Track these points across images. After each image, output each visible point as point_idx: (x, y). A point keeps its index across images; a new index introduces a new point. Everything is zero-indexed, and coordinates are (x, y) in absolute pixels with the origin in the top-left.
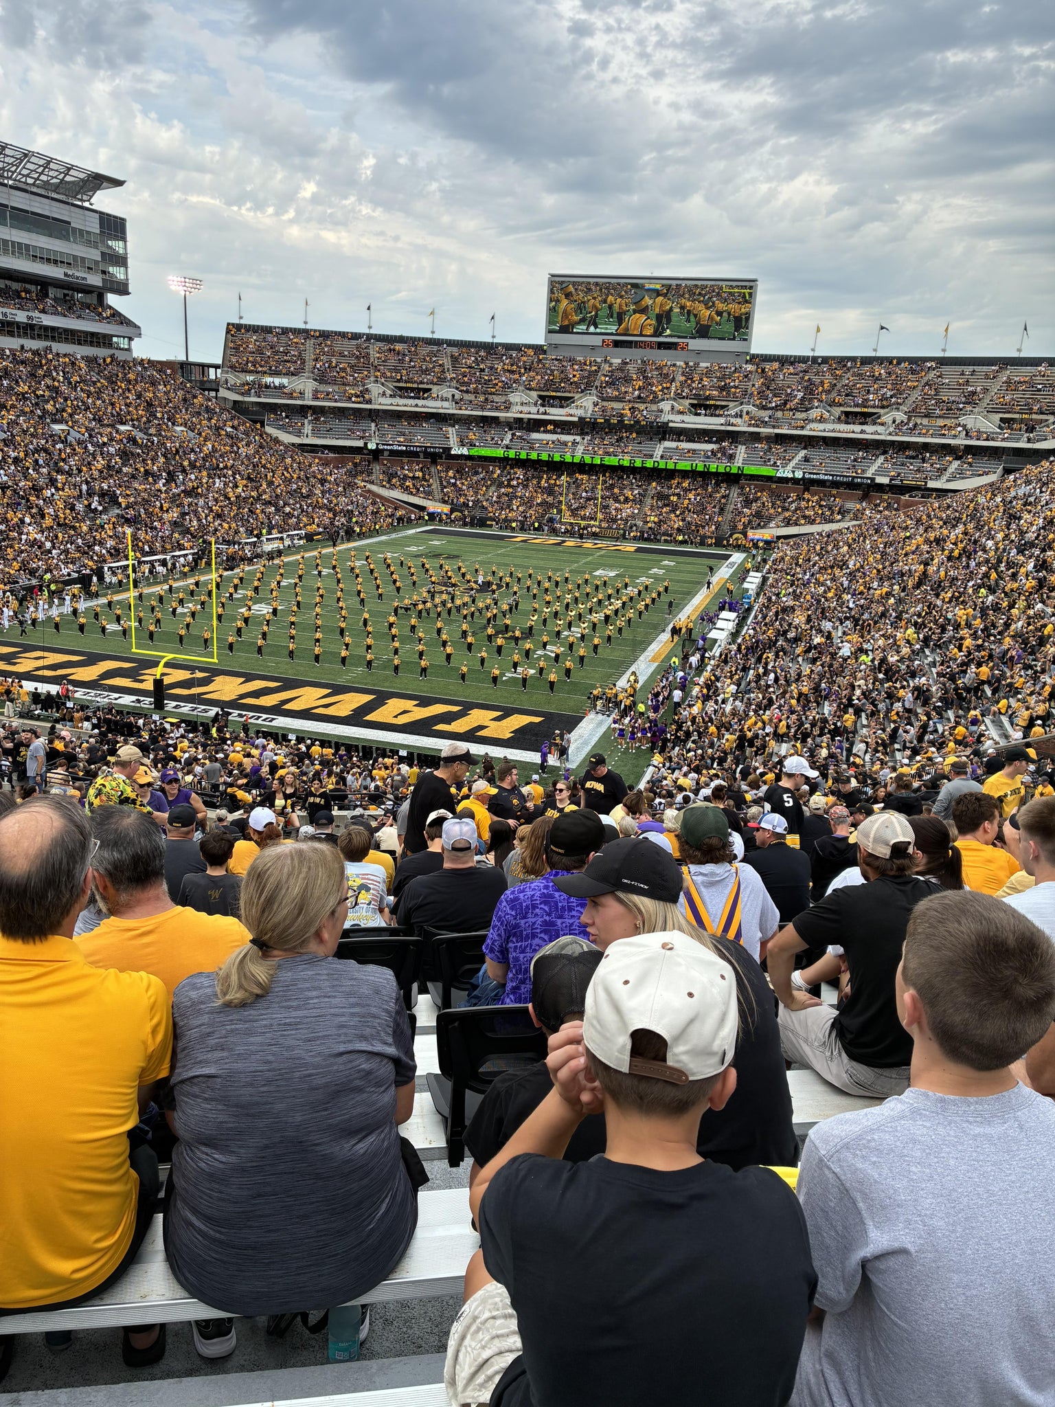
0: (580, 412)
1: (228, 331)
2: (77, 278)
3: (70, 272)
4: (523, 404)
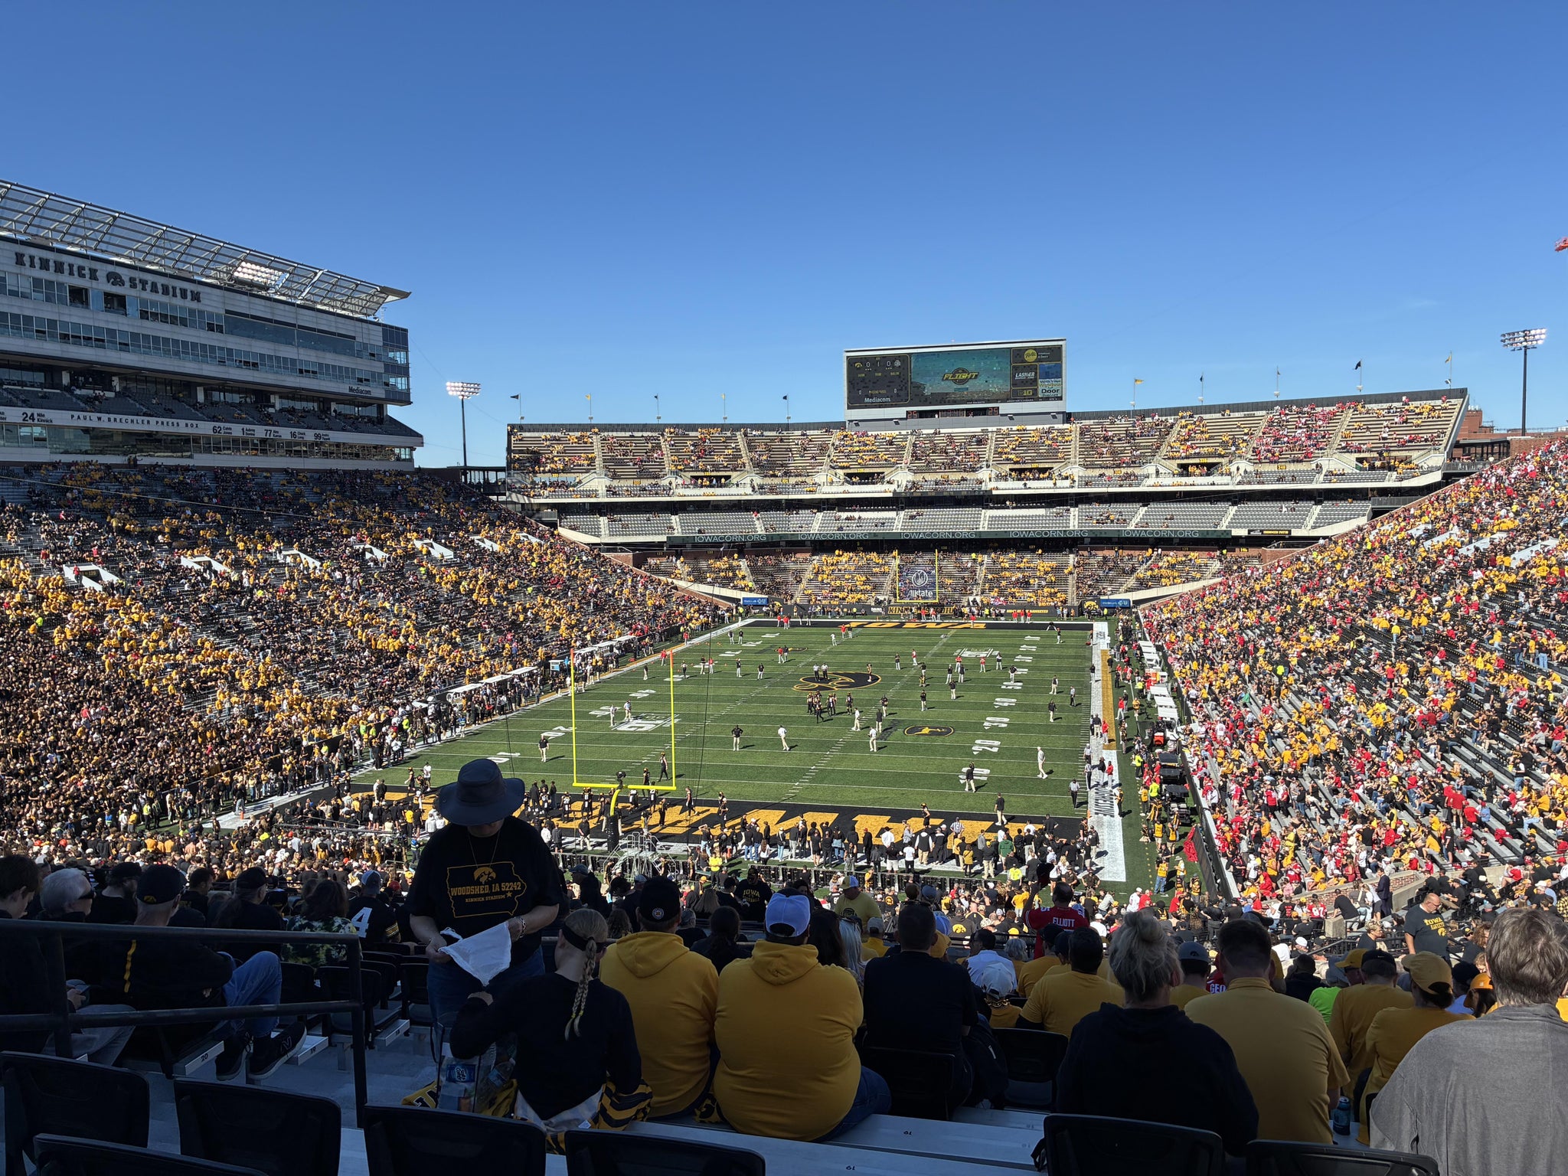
0: (893, 488)
1: (511, 431)
2: (362, 392)
3: (354, 387)
4: (830, 484)
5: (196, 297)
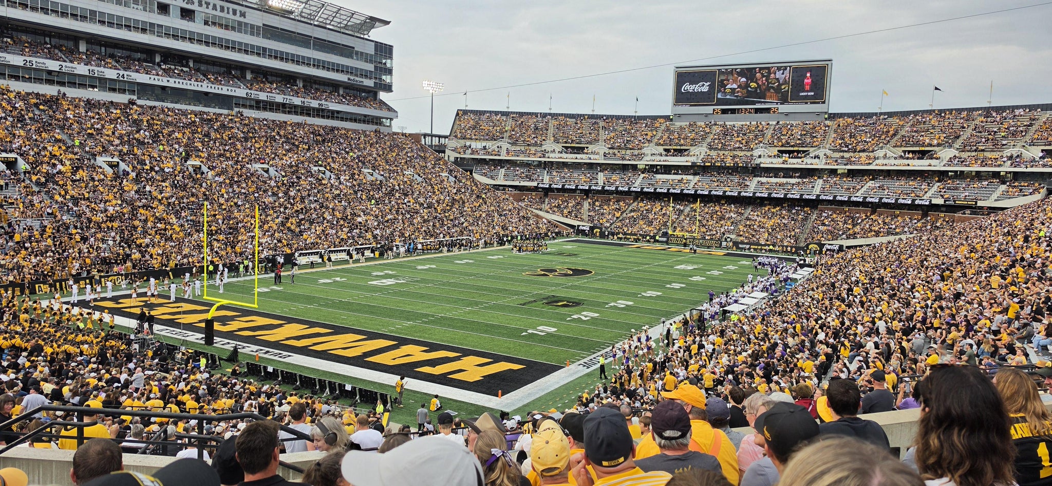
0: (693, 159)
1: (457, 114)
2: (357, 81)
3: (352, 78)
4: (652, 154)
5: (243, 15)
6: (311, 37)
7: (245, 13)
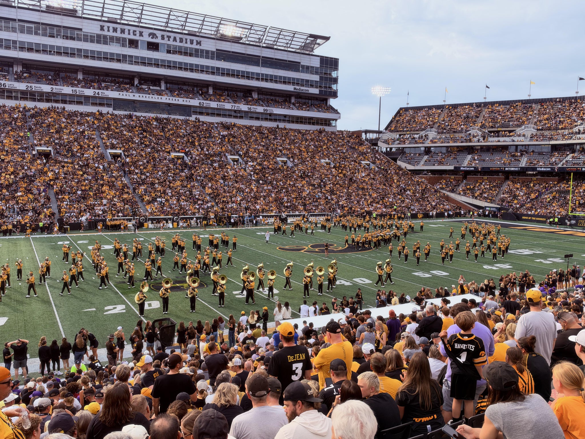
1: (399, 111)
6: (259, 56)
7: (200, 42)
